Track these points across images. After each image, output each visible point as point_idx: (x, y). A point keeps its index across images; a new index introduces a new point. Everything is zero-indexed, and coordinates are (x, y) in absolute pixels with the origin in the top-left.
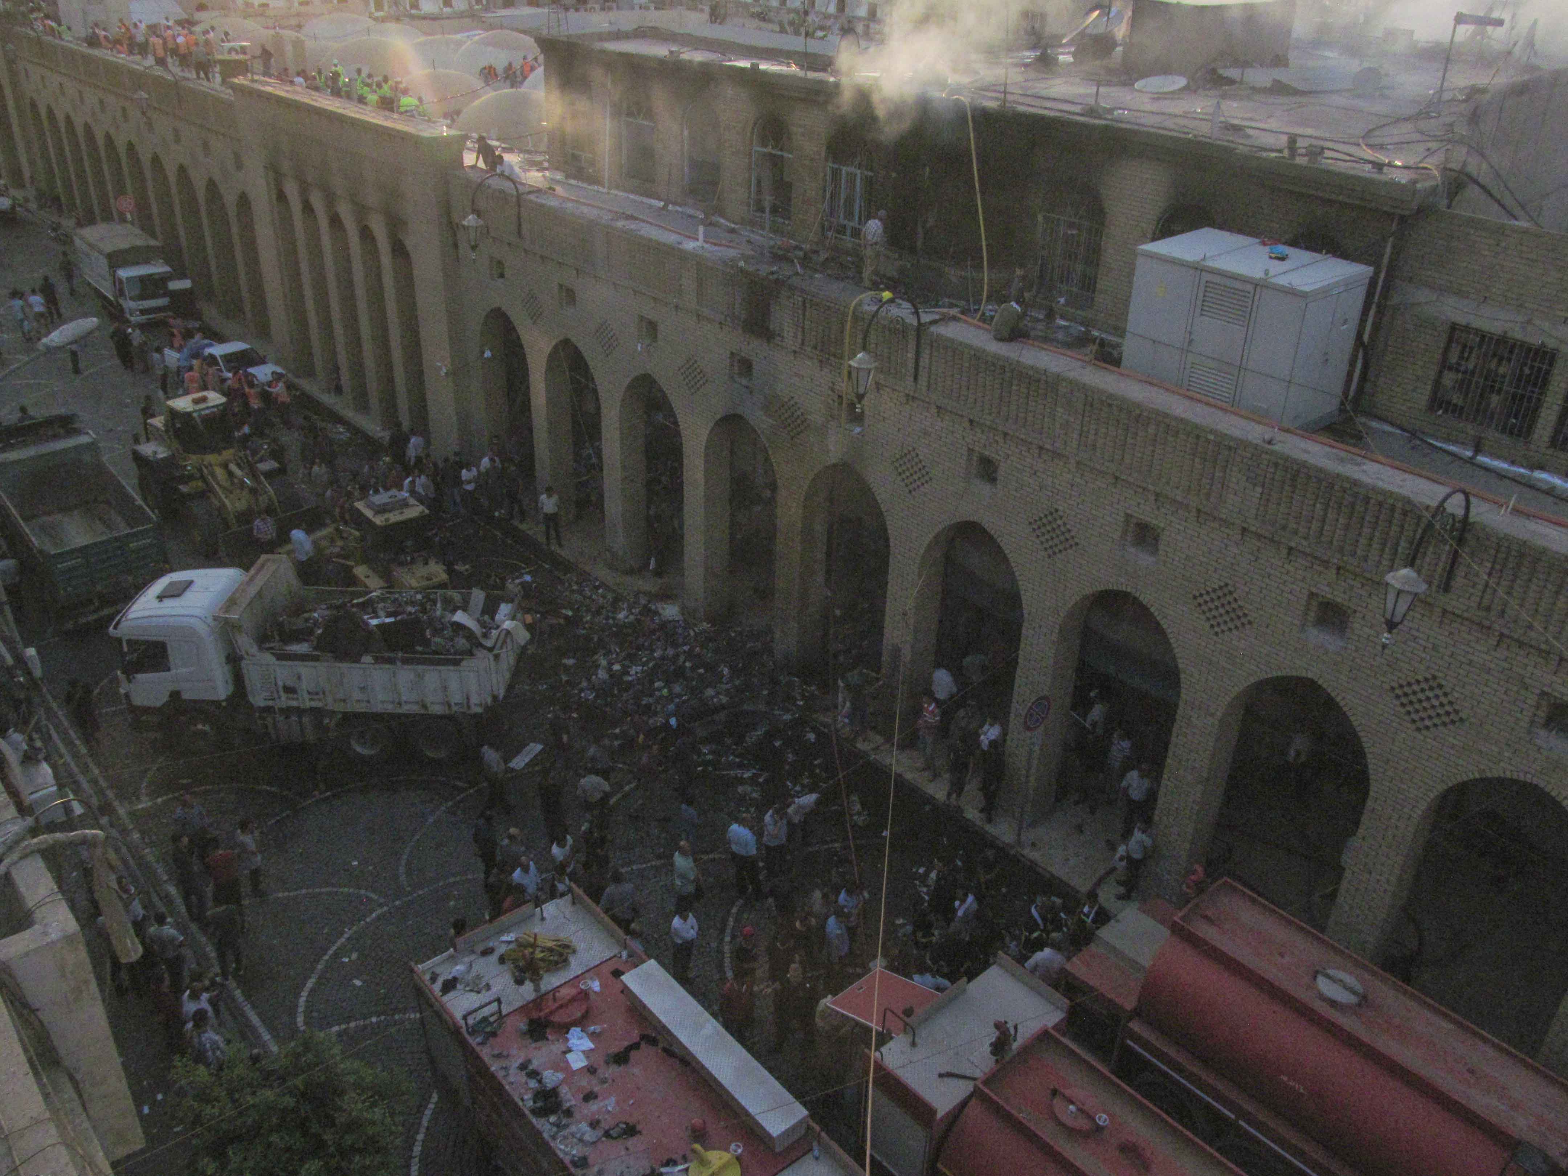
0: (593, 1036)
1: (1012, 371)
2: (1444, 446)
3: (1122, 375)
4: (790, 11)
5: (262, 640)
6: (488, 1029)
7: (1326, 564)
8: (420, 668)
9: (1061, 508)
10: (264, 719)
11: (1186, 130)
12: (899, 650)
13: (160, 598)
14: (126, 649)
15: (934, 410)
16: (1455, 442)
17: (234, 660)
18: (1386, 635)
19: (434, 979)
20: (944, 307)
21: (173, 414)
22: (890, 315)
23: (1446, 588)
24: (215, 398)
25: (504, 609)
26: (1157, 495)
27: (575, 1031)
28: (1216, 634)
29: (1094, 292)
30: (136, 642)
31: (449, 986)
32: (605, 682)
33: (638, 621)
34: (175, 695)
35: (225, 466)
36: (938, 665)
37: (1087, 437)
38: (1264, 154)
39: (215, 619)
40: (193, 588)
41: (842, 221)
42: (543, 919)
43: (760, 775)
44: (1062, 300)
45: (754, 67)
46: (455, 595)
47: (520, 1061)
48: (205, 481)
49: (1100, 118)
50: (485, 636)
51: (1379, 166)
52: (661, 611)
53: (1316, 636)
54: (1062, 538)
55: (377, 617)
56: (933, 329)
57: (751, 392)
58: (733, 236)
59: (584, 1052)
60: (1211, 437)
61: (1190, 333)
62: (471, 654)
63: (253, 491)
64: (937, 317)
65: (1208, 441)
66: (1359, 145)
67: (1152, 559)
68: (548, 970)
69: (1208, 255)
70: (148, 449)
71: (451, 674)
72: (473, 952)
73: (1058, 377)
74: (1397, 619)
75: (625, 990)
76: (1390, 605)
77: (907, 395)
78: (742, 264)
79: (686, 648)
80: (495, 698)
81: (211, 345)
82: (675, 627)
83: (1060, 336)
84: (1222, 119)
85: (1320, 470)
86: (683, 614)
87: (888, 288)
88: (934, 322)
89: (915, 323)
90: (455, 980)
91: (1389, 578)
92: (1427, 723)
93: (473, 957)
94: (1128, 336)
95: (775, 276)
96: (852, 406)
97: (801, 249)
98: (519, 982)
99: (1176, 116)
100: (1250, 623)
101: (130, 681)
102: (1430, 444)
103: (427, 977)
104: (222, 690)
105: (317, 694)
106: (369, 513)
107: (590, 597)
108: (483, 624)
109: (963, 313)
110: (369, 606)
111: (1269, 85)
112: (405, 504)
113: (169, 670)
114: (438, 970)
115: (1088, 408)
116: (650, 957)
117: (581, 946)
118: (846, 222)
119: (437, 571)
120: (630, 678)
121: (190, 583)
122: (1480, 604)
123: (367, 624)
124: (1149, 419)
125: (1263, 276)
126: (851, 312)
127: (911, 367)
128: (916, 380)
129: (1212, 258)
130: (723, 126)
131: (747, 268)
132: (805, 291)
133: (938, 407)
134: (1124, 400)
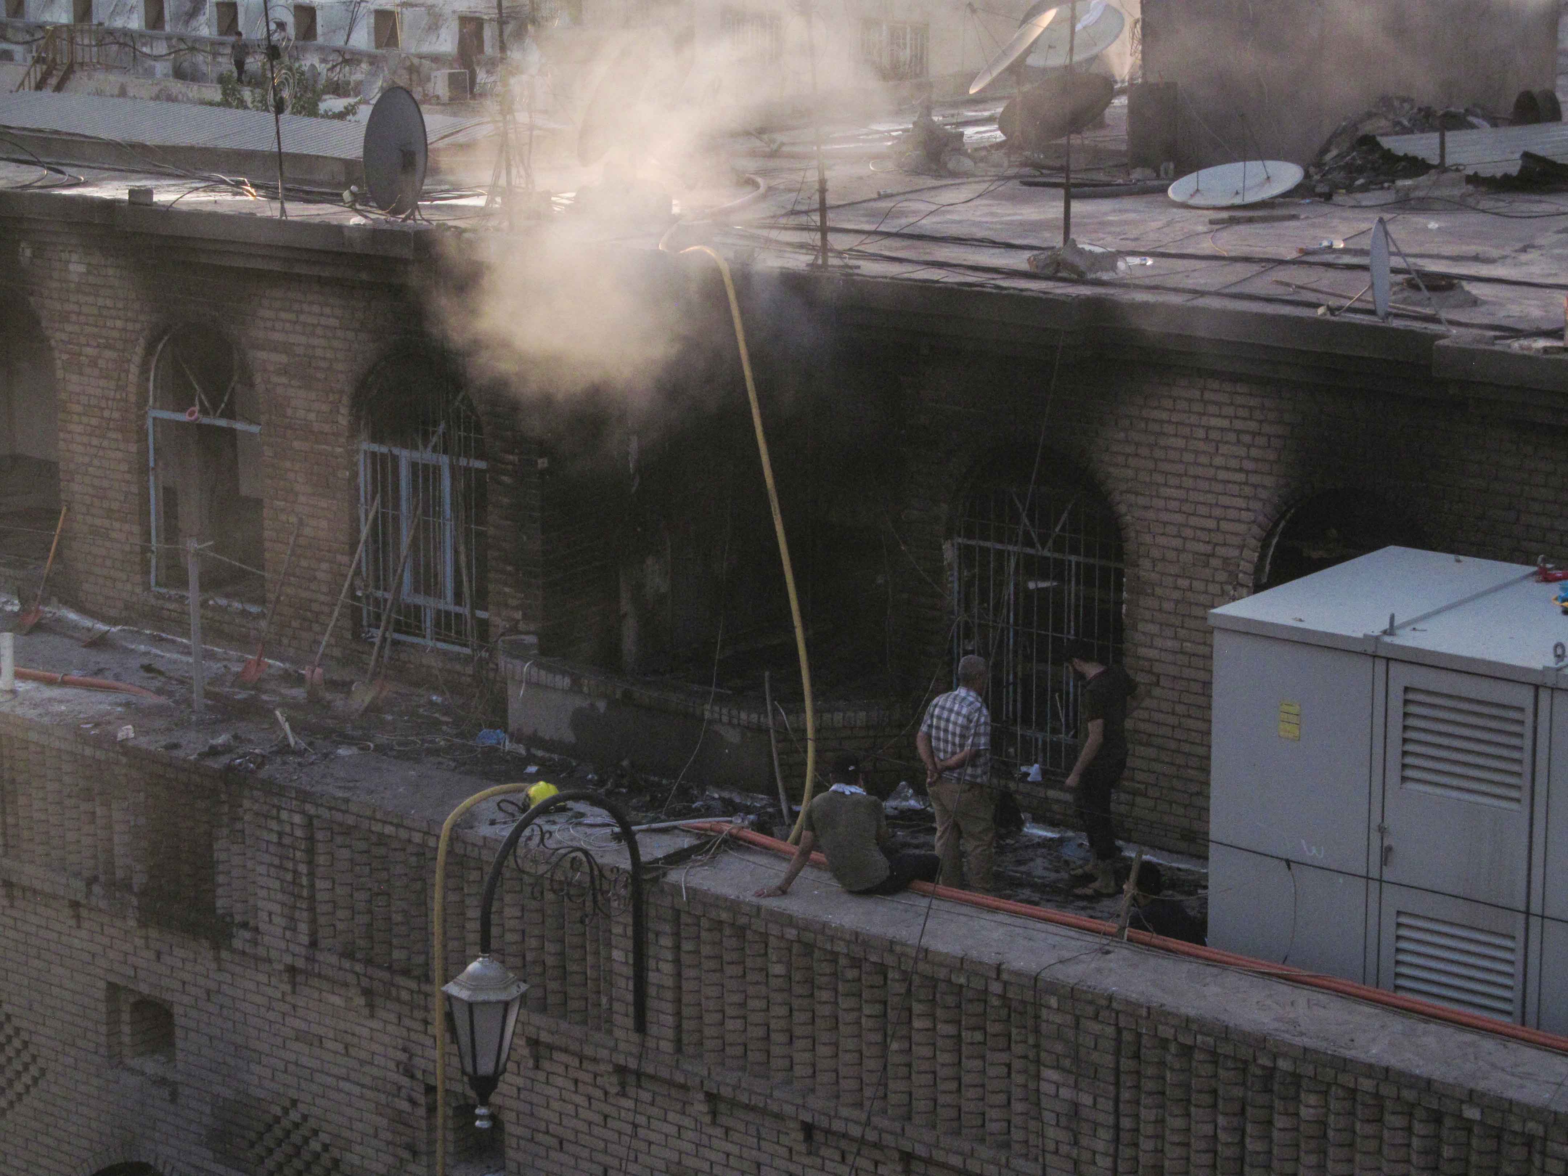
1: (906, 977)
3: (1210, 961)
11: (1311, 297)
15: (700, 1107)
20: (708, 812)
22: (550, 843)
38: (1516, 345)
41: (408, 596)
44: (1034, 771)
45: (140, 197)
49: (1081, 280)
56: (676, 876)
57: (174, 1097)
58: (102, 658)
60: (1472, 1113)
61: (1382, 830)
64: (686, 842)
65: (1468, 1126)
69: (1401, 618)
73: (1036, 984)
77: (621, 1070)
78: (127, 731)
83: (1039, 868)
84: (1397, 262)
87: (546, 774)
88: (678, 858)
89: (626, 864)
94: (1214, 851)
95: (224, 760)
96: (465, 1112)
97: (300, 680)
99: (1282, 262)
109: (761, 827)
111: (1514, 169)
115: (1126, 1064)
118: (420, 600)
124: (1296, 1078)
125: (1550, 661)
126: (442, 846)
127: (624, 988)
128: (641, 1026)
129: (1410, 623)
130: (61, 358)
131: (143, 742)
132: (304, 796)
133: (712, 1098)
134: (1225, 1033)
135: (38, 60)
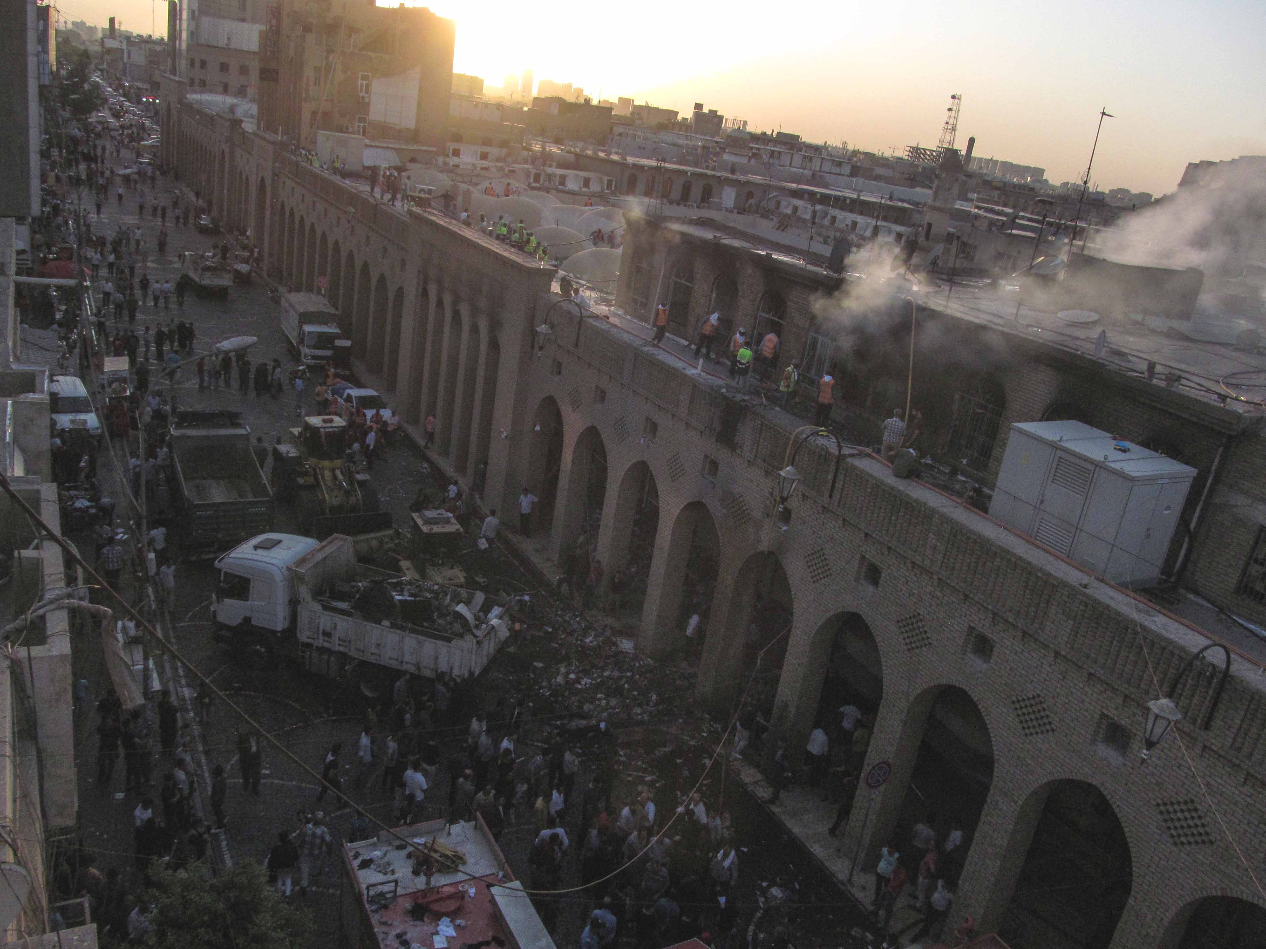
0: (457, 928)
2: (1245, 624)
4: (838, 230)
5: (317, 594)
6: (383, 902)
7: (1115, 690)
8: (421, 637)
9: (922, 613)
10: (303, 652)
12: (787, 705)
13: (256, 547)
14: (222, 578)
15: (841, 522)
16: (1255, 623)
17: (294, 603)
18: (1144, 751)
19: (357, 855)
20: (863, 446)
21: (307, 426)
22: (816, 442)
23: (1207, 726)
24: (339, 422)
25: (496, 610)
26: (994, 614)
27: (446, 920)
28: (1026, 735)
29: (989, 458)
30: (231, 574)
31: (365, 864)
32: (560, 685)
33: (600, 647)
34: (247, 620)
35: (333, 471)
36: (817, 725)
37: (948, 560)
38: (1129, 373)
39: (288, 569)
40: (281, 545)
42: (449, 834)
43: (657, 782)
44: (965, 461)
45: (769, 256)
46: (464, 593)
47: (398, 931)
48: (316, 478)
49: (1017, 330)
50: (477, 627)
51: (1223, 398)
52: (619, 644)
53: (1104, 751)
54: (919, 637)
55: (402, 595)
56: (849, 460)
57: (714, 488)
59: (447, 937)
60: (1040, 574)
61: (1043, 495)
62: (461, 636)
63: (347, 493)
64: (856, 452)
65: (1038, 578)
66: (1218, 382)
67: (985, 666)
68: (439, 871)
69: (1064, 438)
70: (283, 448)
71: (443, 648)
72: (390, 844)
73: (933, 511)
74: (1154, 739)
75: (493, 901)
76: (1149, 727)
77: (823, 507)
78: (724, 390)
79: (629, 674)
80: (471, 674)
81: (351, 388)
82: (625, 657)
83: (955, 486)
85: (1118, 614)
86: (635, 649)
88: (852, 455)
89: (837, 453)
90: (371, 861)
91: (1151, 704)
92: (1183, 839)
93: (389, 848)
94: (997, 490)
95: (746, 403)
98: (416, 873)
99: (1079, 339)
100: (1053, 730)
101: (218, 602)
102: (1235, 621)
103: (351, 854)
104: (280, 624)
105: (344, 641)
106: (420, 522)
107: (568, 622)
108: (477, 618)
110: (399, 587)
111: (1165, 330)
112: (447, 521)
113: (247, 600)
114: (361, 851)
115: (952, 538)
116: (517, 879)
117: (470, 860)
119: (460, 576)
120: (579, 687)
121: (280, 541)
122: (1233, 744)
123: (393, 598)
124: (996, 553)
125: (1102, 460)
126: (793, 438)
127: (829, 486)
128: (831, 496)
129: (1067, 441)
130: (740, 294)
131: (727, 394)
132: (764, 417)
133: (844, 520)
134: (980, 536)
135: (779, 222)
